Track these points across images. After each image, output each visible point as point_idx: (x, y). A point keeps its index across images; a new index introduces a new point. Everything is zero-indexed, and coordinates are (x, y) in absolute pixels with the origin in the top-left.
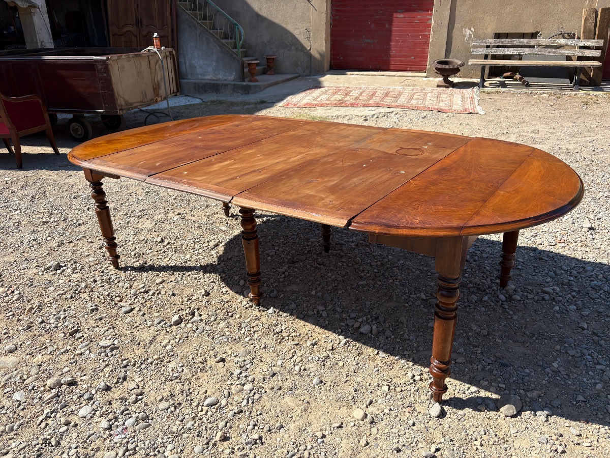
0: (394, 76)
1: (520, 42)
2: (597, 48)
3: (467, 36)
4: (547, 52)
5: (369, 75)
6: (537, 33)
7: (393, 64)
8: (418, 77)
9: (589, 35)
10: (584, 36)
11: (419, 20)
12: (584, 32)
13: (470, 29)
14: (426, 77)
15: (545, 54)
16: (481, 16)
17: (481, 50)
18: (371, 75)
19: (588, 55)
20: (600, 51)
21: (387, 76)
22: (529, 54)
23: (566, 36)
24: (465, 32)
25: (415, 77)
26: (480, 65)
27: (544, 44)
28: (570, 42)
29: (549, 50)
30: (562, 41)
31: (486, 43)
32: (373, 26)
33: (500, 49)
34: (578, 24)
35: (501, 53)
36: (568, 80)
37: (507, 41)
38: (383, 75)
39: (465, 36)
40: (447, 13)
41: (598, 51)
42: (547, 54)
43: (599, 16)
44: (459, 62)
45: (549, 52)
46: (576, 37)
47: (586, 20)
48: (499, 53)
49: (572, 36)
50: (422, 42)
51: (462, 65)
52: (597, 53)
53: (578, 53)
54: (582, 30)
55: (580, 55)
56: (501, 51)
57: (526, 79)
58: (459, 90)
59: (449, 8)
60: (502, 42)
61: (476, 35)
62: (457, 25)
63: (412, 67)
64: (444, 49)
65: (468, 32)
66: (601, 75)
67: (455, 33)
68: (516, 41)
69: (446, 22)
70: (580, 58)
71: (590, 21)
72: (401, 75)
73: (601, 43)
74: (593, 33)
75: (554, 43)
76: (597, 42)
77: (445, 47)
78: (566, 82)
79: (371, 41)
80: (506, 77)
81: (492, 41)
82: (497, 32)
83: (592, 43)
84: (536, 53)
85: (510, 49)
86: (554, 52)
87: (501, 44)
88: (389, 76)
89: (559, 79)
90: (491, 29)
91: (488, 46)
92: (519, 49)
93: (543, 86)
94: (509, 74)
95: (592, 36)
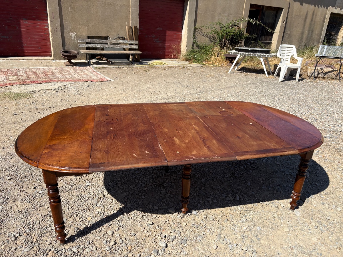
0: (32, 60)
1: (103, 41)
2: (136, 45)
3: (73, 37)
4: (115, 46)
5: (13, 60)
6: (108, 37)
7: (27, 52)
8: (48, 60)
9: (131, 39)
10: (129, 39)
11: (40, 25)
12: (129, 37)
13: (74, 33)
14: (54, 60)
15: (115, 47)
16: (78, 26)
17: (84, 45)
18: (15, 60)
19: (133, 48)
20: (138, 46)
21: (26, 60)
22: (108, 47)
23: (121, 38)
24: (71, 34)
25: (46, 60)
26: (86, 53)
27: (114, 43)
28: (125, 42)
29: (117, 45)
30: (121, 41)
31: (86, 41)
32: (6, 27)
33: (94, 44)
34: (126, 33)
35: (95, 47)
36: (127, 60)
37: (96, 41)
38: (24, 60)
39: (71, 37)
40: (59, 23)
41: (137, 46)
42: (116, 47)
43: (133, 30)
44: (76, 52)
45: (117, 47)
46: (126, 39)
47: (129, 31)
48: (93, 47)
49: (124, 39)
50: (44, 39)
51: (78, 53)
52: (136, 47)
53: (129, 47)
54: (128, 36)
55: (130, 48)
56: (94, 46)
57: (109, 60)
58: (83, 67)
59: (59, 20)
60: (94, 41)
61: (78, 37)
62: (65, 31)
63: (41, 54)
64: (61, 43)
65: (73, 35)
66: (139, 56)
67: (66, 34)
68: (101, 41)
69: (59, 28)
70: (130, 49)
71: (130, 32)
72: (36, 59)
73: (137, 42)
74: (132, 38)
75: (118, 42)
76: (136, 42)
77: (62, 43)
78: (126, 61)
79: (8, 37)
80: (97, 59)
81: (88, 40)
82: (88, 35)
83: (134, 42)
84: (111, 47)
85: (99, 45)
86: (119, 47)
87: (93, 42)
88: (28, 60)
89: (123, 59)
90: (85, 34)
91: (87, 43)
92: (103, 45)
93: (118, 63)
94: (99, 57)
95: (132, 39)
